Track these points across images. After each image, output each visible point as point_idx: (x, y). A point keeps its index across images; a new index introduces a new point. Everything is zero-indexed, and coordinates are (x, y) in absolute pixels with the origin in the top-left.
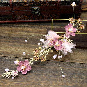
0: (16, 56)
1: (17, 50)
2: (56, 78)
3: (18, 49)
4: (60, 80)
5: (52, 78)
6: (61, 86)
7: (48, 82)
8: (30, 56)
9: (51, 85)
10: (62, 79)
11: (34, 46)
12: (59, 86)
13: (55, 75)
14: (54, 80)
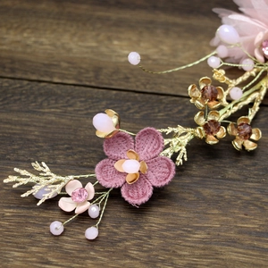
0: (13, 70)
1: (18, 38)
2: (227, 194)
3: (24, 30)
4: (249, 203)
5: (207, 192)
6: (250, 234)
7: (184, 215)
8: (87, 71)
9: (198, 228)
10: (258, 199)
11: (108, 19)
12: (240, 232)
13: (223, 178)
14: (216, 202)
